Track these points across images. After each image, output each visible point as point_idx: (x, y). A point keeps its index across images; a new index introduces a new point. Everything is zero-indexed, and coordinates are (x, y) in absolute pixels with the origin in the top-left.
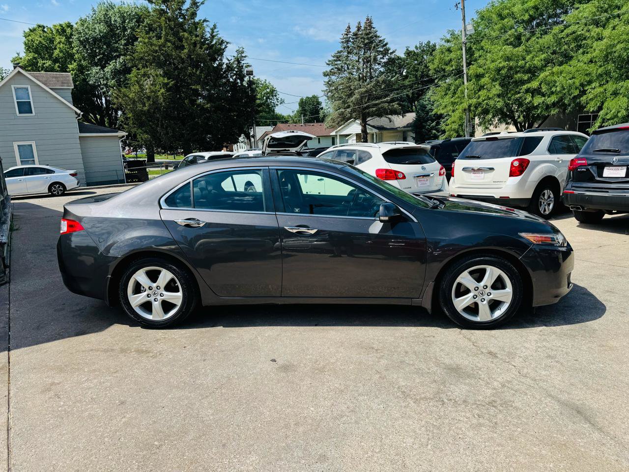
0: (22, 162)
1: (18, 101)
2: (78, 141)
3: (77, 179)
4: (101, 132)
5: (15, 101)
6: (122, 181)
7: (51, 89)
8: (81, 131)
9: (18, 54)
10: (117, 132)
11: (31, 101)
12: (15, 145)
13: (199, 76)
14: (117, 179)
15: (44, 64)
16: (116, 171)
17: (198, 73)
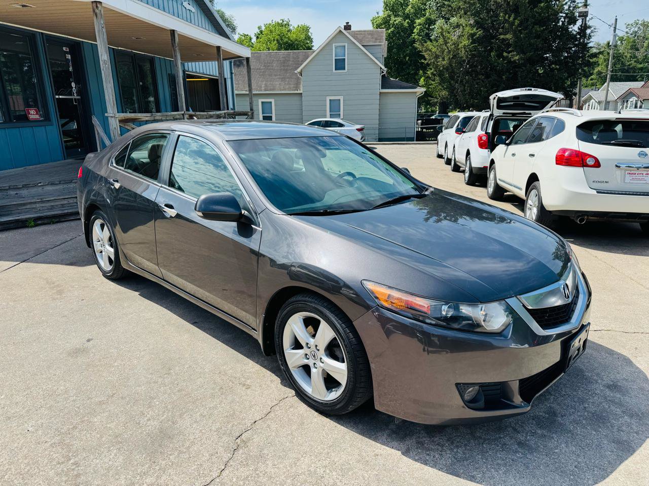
0: (331, 116)
1: (336, 58)
2: (378, 97)
3: (362, 134)
4: (400, 88)
5: (334, 58)
6: (411, 139)
7: (363, 46)
8: (383, 87)
9: (378, 13)
10: (415, 88)
11: (346, 58)
12: (328, 99)
13: (513, 24)
14: (404, 137)
15: (395, 21)
16: (405, 128)
17: (511, 19)
